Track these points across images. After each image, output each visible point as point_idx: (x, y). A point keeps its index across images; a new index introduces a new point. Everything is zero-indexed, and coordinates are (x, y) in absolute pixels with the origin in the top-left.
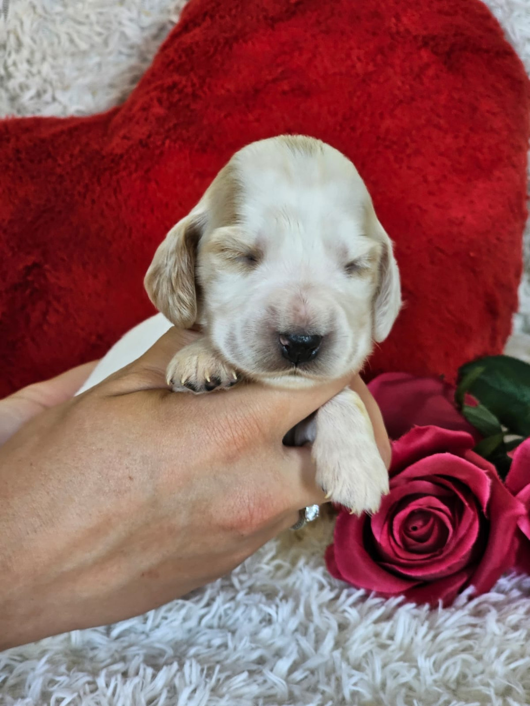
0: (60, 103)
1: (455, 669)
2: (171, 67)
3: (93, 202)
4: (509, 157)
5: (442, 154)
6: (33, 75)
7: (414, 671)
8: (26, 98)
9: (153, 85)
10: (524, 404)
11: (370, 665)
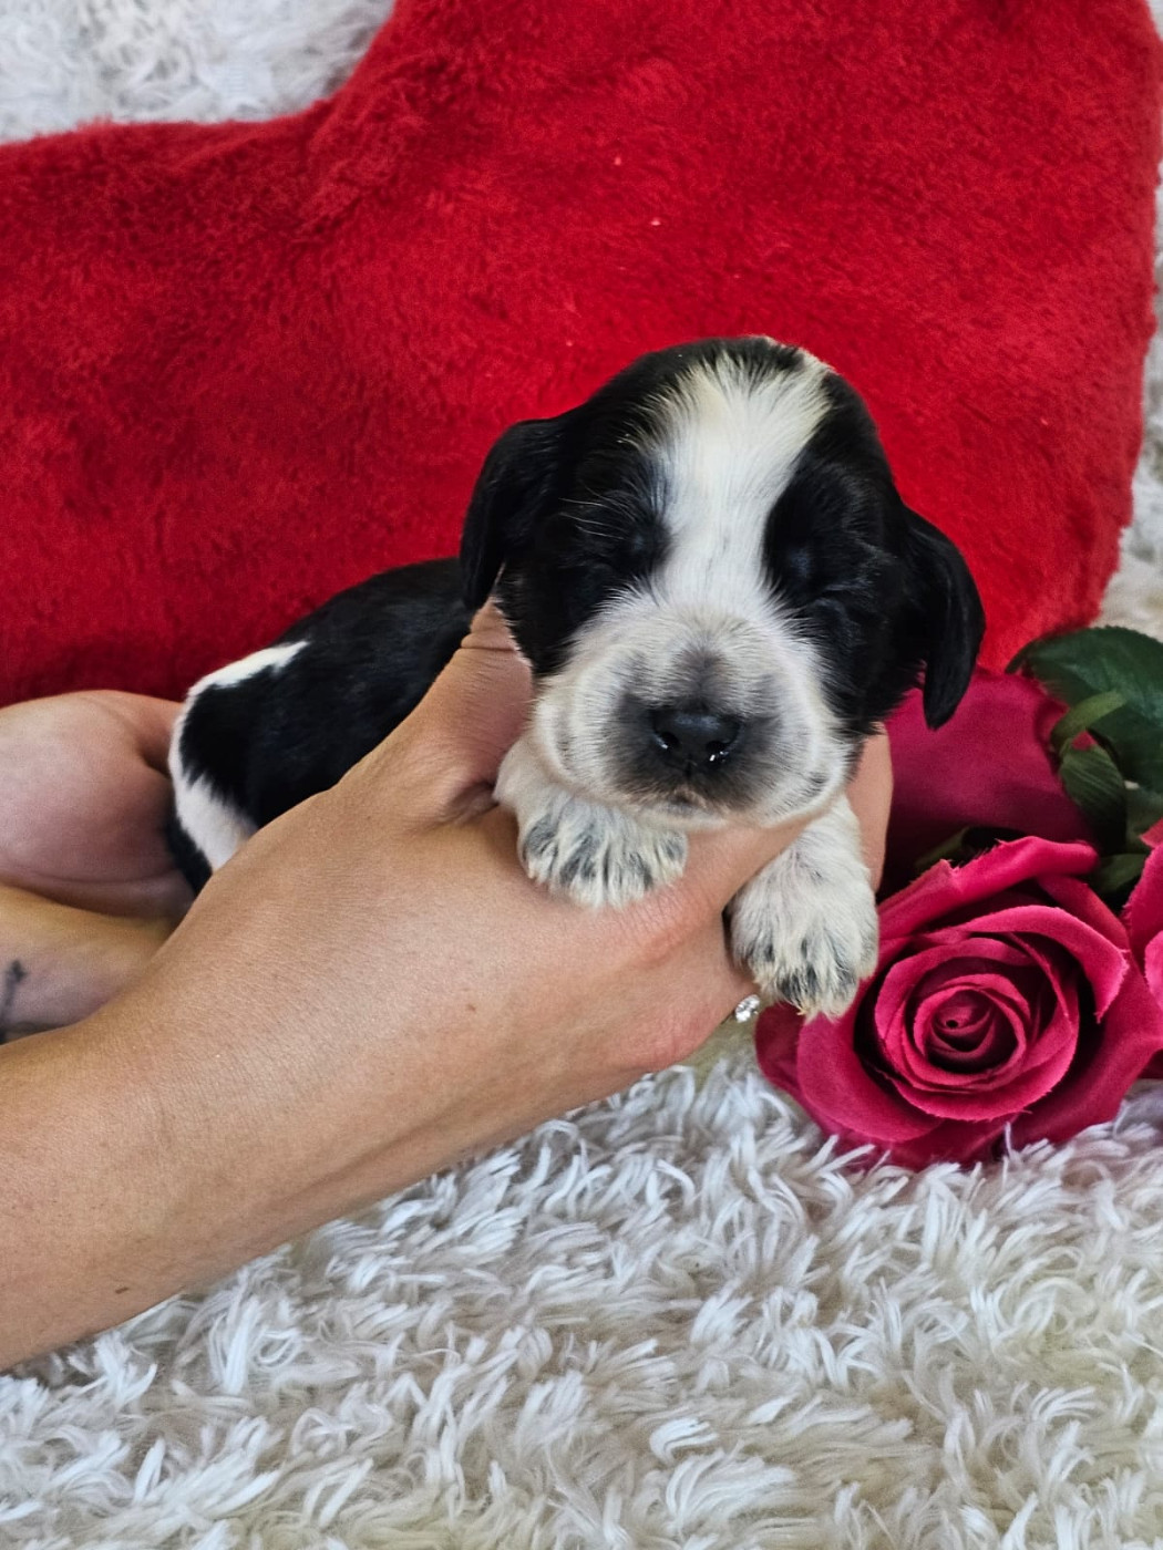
0: (206, 88)
1: (1044, 1310)
2: (433, 24)
3: (284, 320)
4: (1119, 214)
5: (988, 213)
6: (150, 30)
7: (963, 1319)
8: (137, 78)
9: (396, 64)
10: (1152, 723)
11: (880, 1312)
